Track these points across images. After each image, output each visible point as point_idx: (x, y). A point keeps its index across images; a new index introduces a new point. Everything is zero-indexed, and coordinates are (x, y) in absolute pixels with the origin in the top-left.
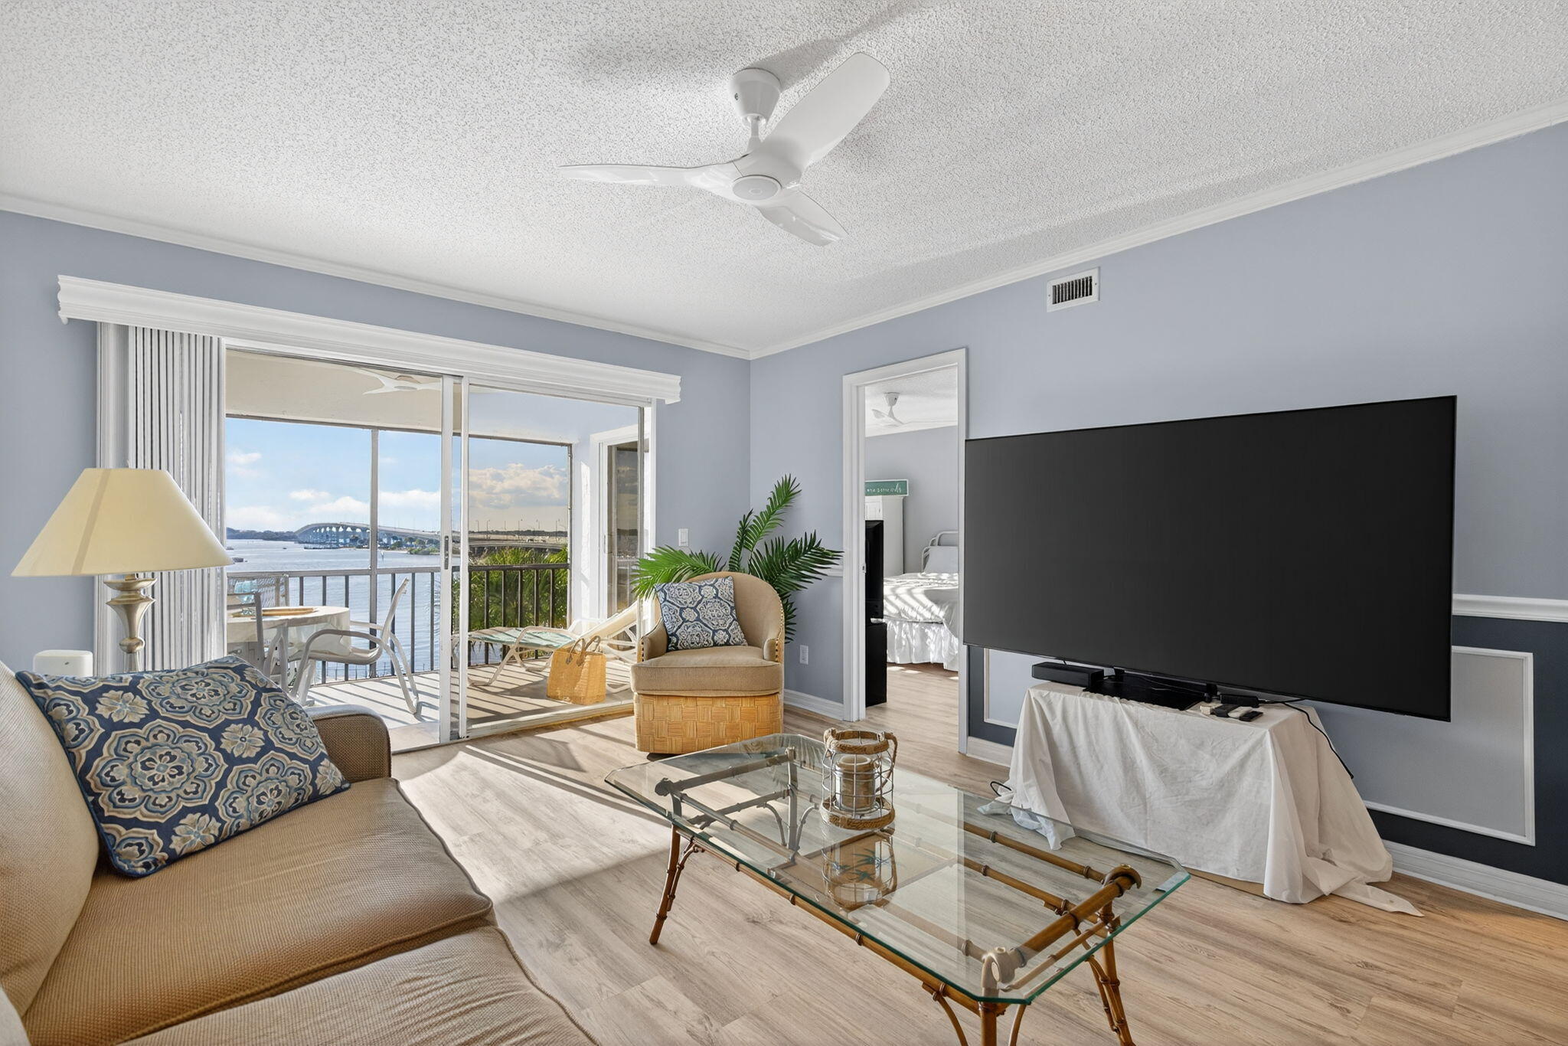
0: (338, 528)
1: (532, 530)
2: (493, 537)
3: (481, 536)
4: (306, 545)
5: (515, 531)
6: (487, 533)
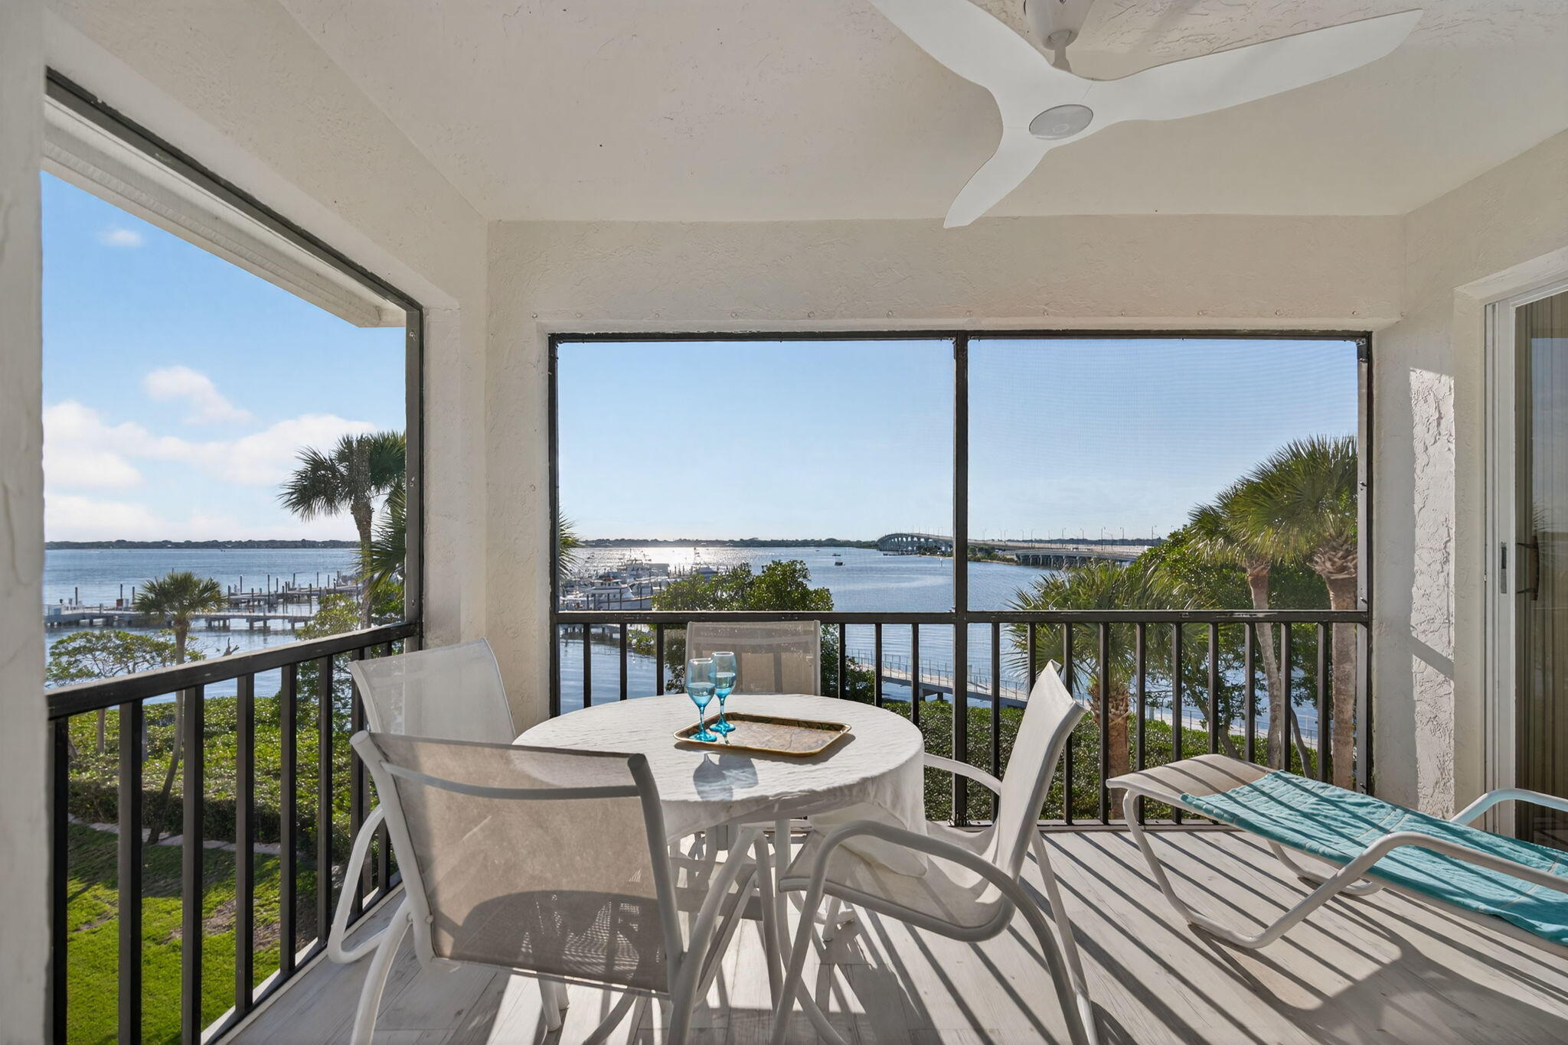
0: (919, 538)
1: (1076, 538)
2: (1037, 545)
3: (1026, 545)
4: (885, 552)
5: (1058, 540)
6: (1031, 541)
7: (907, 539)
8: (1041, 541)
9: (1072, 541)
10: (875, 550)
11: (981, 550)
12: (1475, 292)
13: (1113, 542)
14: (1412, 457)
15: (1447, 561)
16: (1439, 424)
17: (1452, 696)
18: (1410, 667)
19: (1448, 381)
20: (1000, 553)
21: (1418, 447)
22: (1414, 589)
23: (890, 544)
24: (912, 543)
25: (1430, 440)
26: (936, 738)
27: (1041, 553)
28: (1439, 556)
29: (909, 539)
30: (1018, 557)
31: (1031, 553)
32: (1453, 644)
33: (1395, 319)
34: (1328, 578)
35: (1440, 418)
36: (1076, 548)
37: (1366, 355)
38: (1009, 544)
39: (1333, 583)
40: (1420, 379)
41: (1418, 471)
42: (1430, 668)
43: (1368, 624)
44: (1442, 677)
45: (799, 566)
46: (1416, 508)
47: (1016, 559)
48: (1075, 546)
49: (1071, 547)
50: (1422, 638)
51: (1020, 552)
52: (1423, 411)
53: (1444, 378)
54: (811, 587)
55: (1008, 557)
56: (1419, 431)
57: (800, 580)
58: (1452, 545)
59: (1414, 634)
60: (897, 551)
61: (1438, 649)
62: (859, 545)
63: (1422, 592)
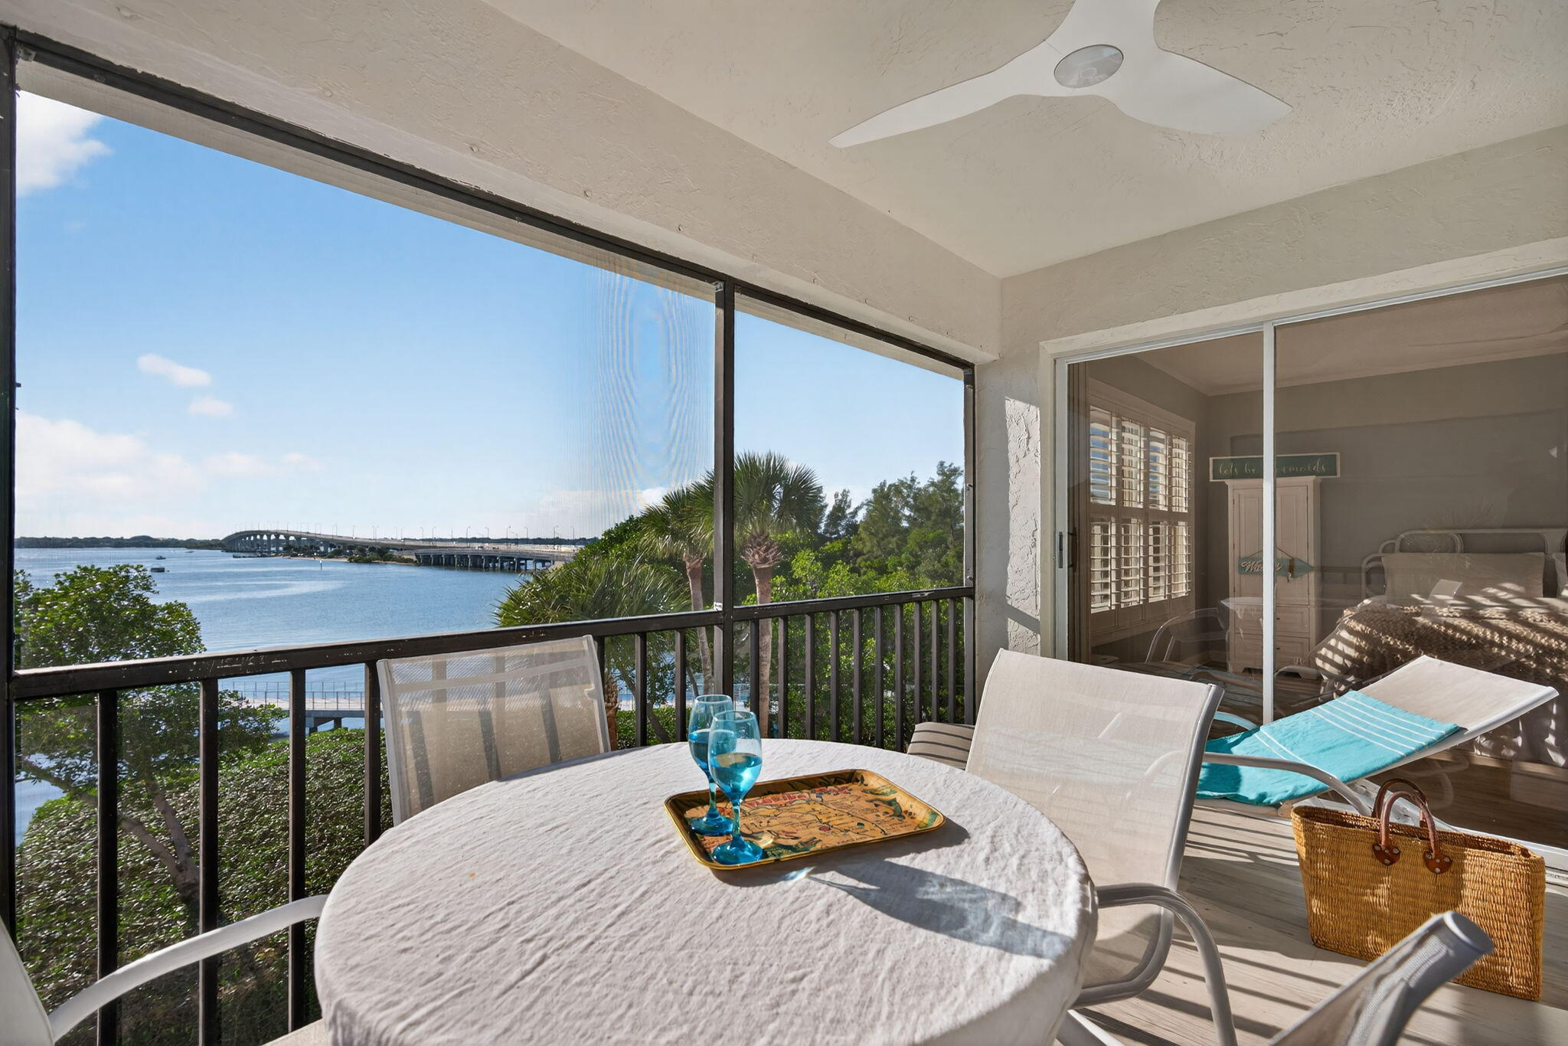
0: (287, 537)
4: (236, 554)
7: (269, 536)
8: (441, 540)
9: (474, 540)
10: (220, 551)
11: (372, 549)
12: (1050, 347)
13: (517, 541)
14: (1007, 467)
15: (1035, 546)
16: (1028, 442)
17: (1039, 647)
18: (1006, 628)
19: (1035, 411)
20: (396, 553)
21: (1012, 460)
22: (1009, 568)
23: (243, 544)
24: (277, 542)
25: (1021, 456)
26: (347, 773)
27: (444, 552)
28: (1029, 542)
29: (273, 537)
30: (417, 556)
31: (432, 551)
32: (1039, 607)
33: (995, 358)
34: (755, 568)
35: (1029, 438)
36: (482, 547)
37: (969, 381)
38: (407, 543)
39: (759, 571)
40: (1014, 407)
41: (1012, 476)
42: (1021, 627)
43: (972, 597)
44: (1031, 633)
45: (134, 573)
46: (1011, 505)
47: (415, 559)
48: (480, 545)
49: (476, 546)
50: (1015, 605)
51: (420, 551)
52: (1015, 432)
53: (1033, 408)
54: (155, 601)
55: (406, 557)
56: (1012, 446)
57: (136, 592)
58: (1038, 534)
59: (1009, 603)
60: (255, 552)
61: (1028, 613)
62: (192, 545)
63: (1016, 569)
